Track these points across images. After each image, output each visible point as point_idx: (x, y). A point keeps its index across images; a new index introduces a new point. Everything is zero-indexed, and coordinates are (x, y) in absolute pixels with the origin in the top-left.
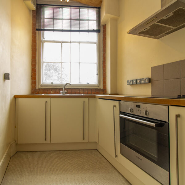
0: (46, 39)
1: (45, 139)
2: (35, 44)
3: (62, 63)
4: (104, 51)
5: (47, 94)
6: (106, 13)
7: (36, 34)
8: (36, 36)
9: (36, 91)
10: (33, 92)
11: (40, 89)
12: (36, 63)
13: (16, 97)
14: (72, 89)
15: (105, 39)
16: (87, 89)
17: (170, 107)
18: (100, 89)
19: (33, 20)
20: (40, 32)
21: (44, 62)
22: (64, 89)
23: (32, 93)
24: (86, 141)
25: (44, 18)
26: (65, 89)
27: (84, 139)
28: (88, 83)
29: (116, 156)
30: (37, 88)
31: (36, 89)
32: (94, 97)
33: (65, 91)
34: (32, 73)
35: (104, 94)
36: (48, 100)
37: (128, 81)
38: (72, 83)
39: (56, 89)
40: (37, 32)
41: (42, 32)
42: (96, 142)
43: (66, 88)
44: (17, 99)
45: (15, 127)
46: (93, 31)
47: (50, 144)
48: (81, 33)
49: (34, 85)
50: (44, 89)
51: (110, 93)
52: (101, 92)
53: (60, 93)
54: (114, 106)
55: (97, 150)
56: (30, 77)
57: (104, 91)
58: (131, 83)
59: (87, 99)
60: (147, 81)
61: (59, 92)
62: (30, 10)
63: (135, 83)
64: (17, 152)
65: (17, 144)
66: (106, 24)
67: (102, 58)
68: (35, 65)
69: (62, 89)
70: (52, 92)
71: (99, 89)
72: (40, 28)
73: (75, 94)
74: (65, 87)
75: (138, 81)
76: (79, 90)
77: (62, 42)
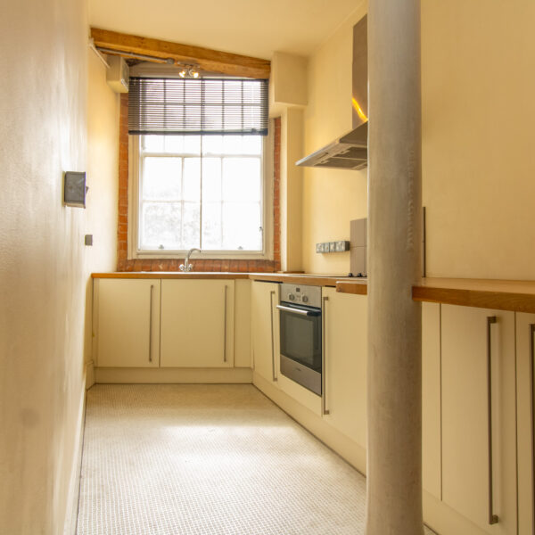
0: (148, 150)
1: (150, 360)
2: (125, 161)
3: (183, 202)
4: (277, 175)
5: (151, 271)
6: (276, 101)
7: (127, 141)
8: (128, 146)
9: (126, 266)
10: (122, 267)
11: (135, 260)
12: (127, 203)
13: (94, 277)
14: (205, 260)
15: (280, 150)
16: (239, 260)
17: (323, 288)
18: (269, 261)
19: (122, 112)
20: (135, 136)
21: (144, 201)
22: (187, 260)
23: (119, 269)
24: (230, 364)
25: (145, 104)
26: (190, 261)
27: (225, 360)
28: (240, 248)
29: (275, 379)
30: (129, 258)
31: (127, 261)
32: (247, 277)
33: (190, 265)
34: (119, 225)
35: (274, 272)
36: (156, 282)
37: (317, 245)
38: (206, 247)
39: (170, 260)
40: (130, 137)
41: (140, 136)
42: (249, 368)
43: (191, 257)
44: (95, 280)
45: (93, 335)
46: (253, 132)
47: (160, 368)
48: (226, 137)
49: (123, 251)
50: (145, 260)
51: (285, 269)
52: (269, 268)
53: (178, 270)
54: (272, 293)
55: (252, 384)
56: (115, 235)
57: (275, 265)
58: (322, 249)
59: (233, 281)
60: (343, 248)
61: (178, 266)
62: (116, 94)
63: (328, 250)
64: (95, 384)
65: (95, 368)
66: (280, 117)
67: (272, 192)
68: (126, 208)
69: (182, 261)
70: (161, 267)
71: (265, 261)
72: (136, 129)
73: (212, 271)
74: (189, 256)
75: (332, 247)
76: (221, 264)
77: (184, 157)
